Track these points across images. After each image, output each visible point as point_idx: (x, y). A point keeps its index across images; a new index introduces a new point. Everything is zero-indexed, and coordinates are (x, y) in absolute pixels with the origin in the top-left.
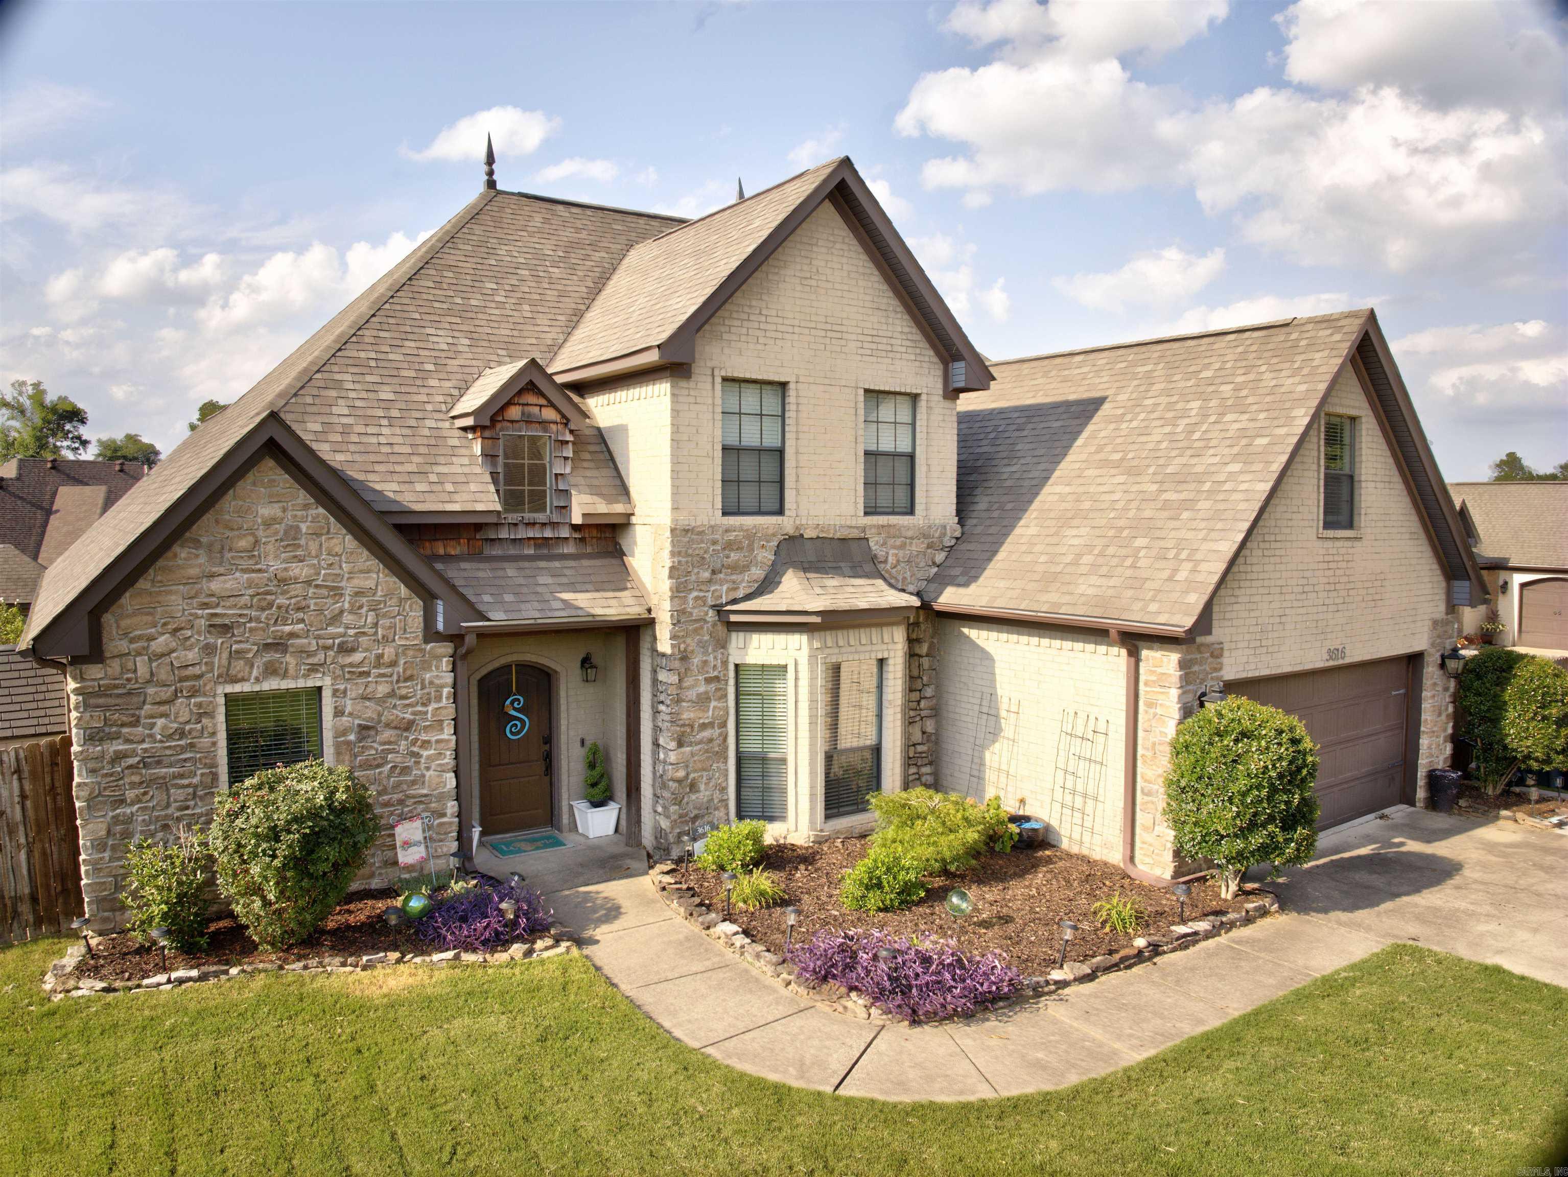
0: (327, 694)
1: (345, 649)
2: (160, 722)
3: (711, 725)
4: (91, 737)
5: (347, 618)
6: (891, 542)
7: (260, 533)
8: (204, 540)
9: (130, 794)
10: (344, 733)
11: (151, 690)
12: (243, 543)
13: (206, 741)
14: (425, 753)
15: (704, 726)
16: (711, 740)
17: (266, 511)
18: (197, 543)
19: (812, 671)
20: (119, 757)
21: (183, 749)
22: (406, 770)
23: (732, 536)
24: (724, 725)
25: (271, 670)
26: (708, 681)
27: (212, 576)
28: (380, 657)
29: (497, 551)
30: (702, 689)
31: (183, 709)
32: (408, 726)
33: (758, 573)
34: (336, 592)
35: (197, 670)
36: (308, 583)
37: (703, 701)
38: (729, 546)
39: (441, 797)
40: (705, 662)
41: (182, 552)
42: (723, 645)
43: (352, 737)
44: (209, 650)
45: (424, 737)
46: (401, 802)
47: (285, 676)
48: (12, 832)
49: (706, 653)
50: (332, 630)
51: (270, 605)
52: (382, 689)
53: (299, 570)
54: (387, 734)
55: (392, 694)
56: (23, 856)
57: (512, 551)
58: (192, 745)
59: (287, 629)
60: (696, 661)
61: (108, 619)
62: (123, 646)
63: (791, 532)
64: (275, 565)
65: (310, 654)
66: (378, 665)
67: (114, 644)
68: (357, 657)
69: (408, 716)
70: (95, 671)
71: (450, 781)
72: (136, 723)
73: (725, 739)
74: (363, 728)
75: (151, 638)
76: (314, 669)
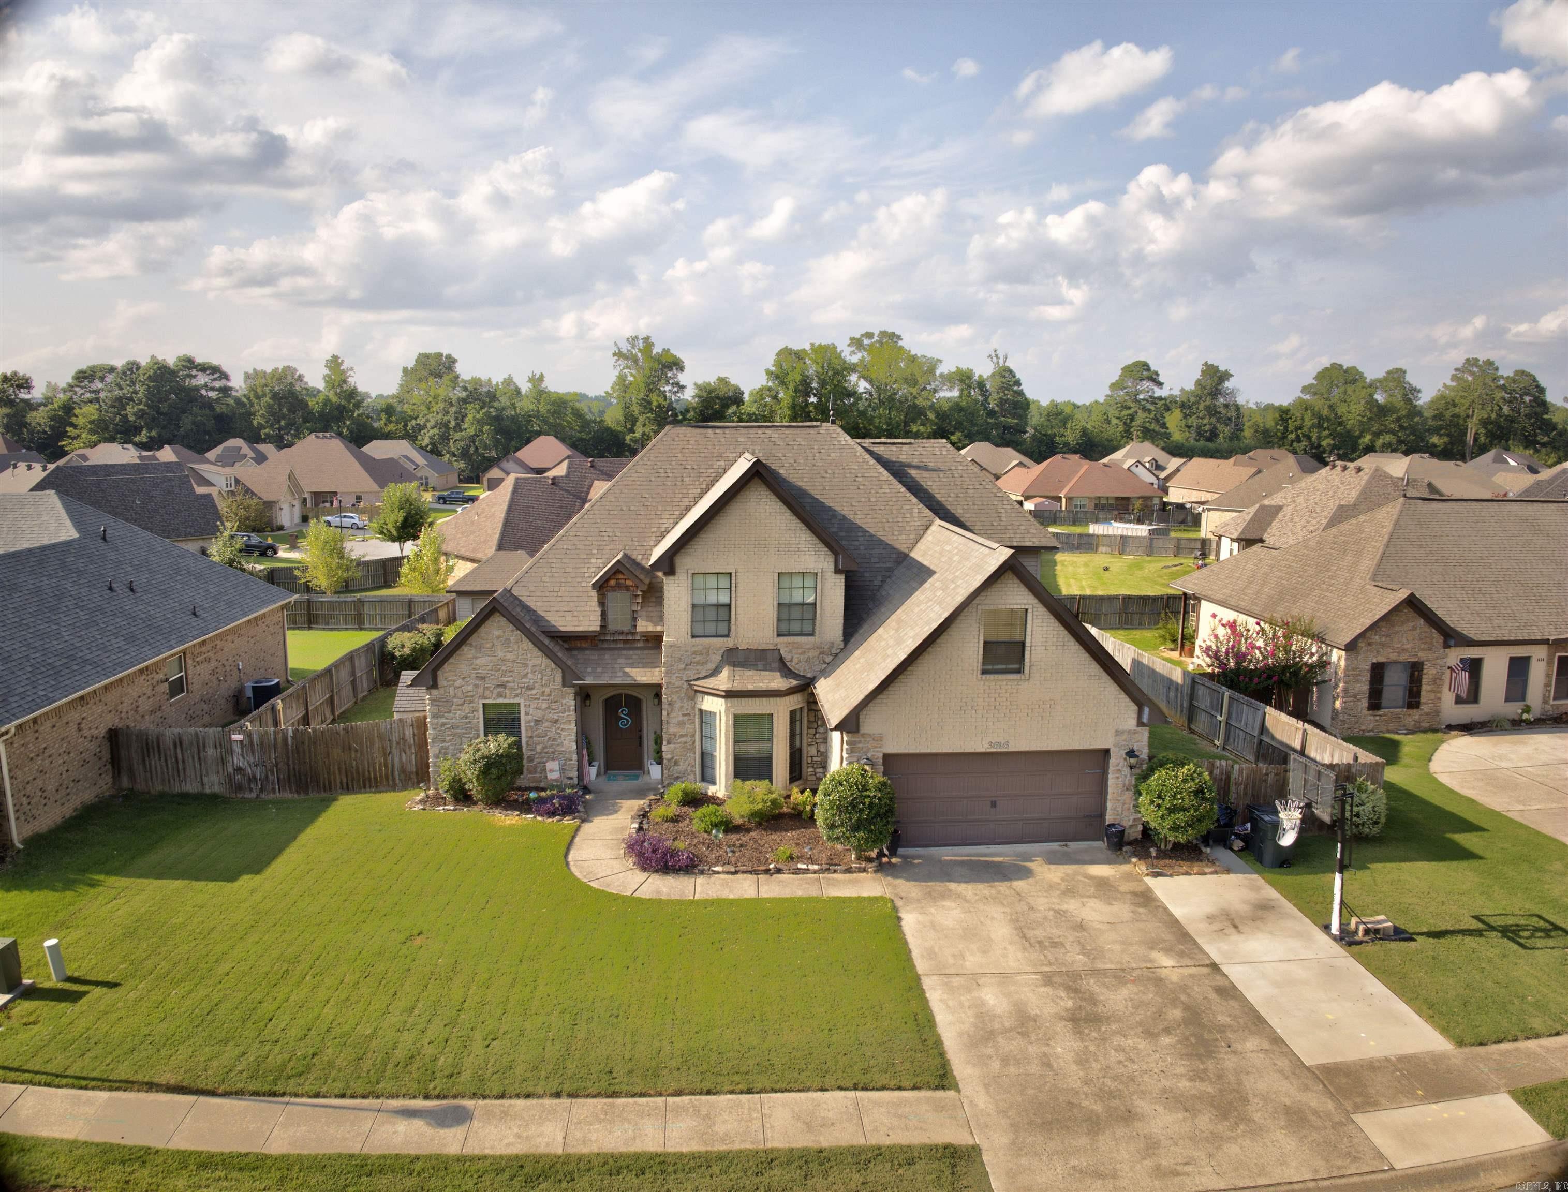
0: (522, 706)
1: (529, 688)
2: (459, 712)
3: (686, 735)
4: (434, 716)
5: (530, 676)
6: (794, 651)
7: (495, 642)
8: (474, 644)
9: (448, 739)
10: (529, 722)
11: (455, 700)
12: (488, 645)
13: (475, 721)
14: (563, 733)
15: (682, 736)
16: (686, 743)
17: (497, 633)
18: (471, 645)
19: (727, 716)
20: (443, 724)
21: (467, 723)
22: (554, 740)
23: (696, 649)
24: (693, 736)
25: (500, 695)
26: (684, 715)
27: (477, 658)
28: (543, 692)
29: (605, 646)
30: (681, 718)
31: (467, 708)
32: (556, 721)
33: (711, 666)
34: (526, 665)
35: (471, 694)
36: (514, 661)
37: (681, 724)
38: (695, 653)
39: (570, 752)
40: (682, 707)
41: (465, 649)
42: (693, 699)
43: (532, 724)
44: (476, 686)
45: (562, 726)
46: (553, 753)
47: (505, 697)
48: (410, 747)
49: (682, 702)
50: (524, 680)
51: (499, 670)
52: (544, 706)
53: (509, 656)
54: (547, 724)
55: (549, 708)
56: (413, 756)
57: (612, 646)
58: (470, 722)
59: (506, 679)
60: (677, 705)
61: (439, 673)
62: (445, 683)
63: (731, 646)
64: (501, 654)
65: (515, 690)
66: (543, 695)
67: (442, 682)
68: (534, 692)
69: (556, 717)
70: (434, 692)
71: (575, 747)
72: (450, 712)
73: (694, 742)
74: (536, 721)
75: (454, 681)
76: (516, 696)
